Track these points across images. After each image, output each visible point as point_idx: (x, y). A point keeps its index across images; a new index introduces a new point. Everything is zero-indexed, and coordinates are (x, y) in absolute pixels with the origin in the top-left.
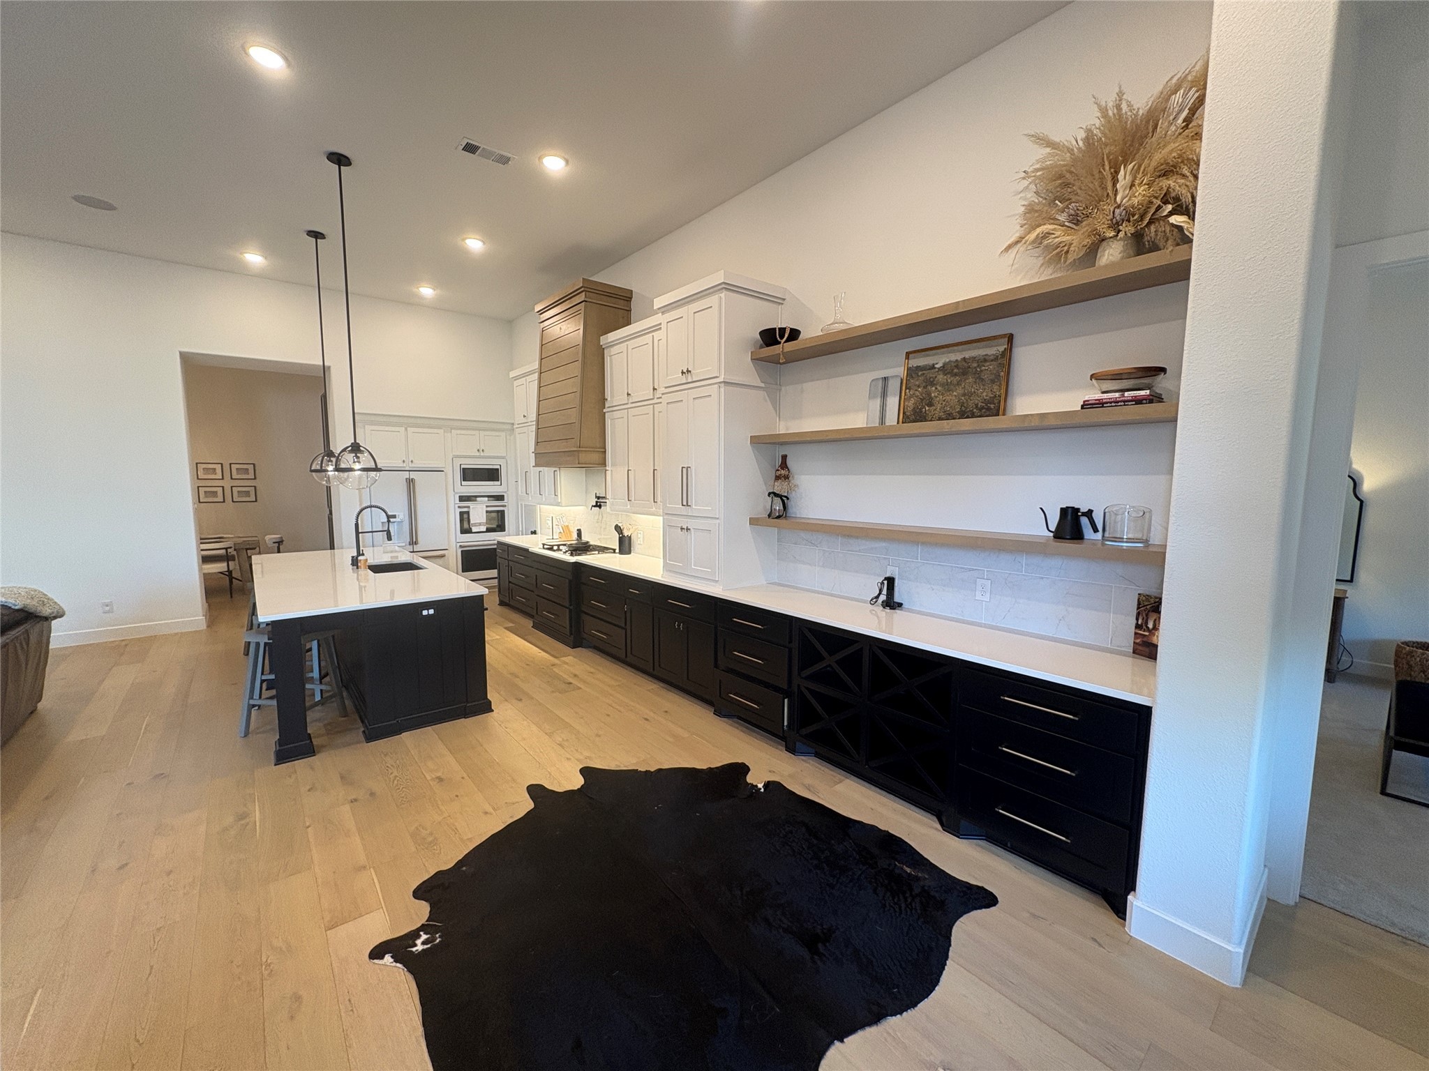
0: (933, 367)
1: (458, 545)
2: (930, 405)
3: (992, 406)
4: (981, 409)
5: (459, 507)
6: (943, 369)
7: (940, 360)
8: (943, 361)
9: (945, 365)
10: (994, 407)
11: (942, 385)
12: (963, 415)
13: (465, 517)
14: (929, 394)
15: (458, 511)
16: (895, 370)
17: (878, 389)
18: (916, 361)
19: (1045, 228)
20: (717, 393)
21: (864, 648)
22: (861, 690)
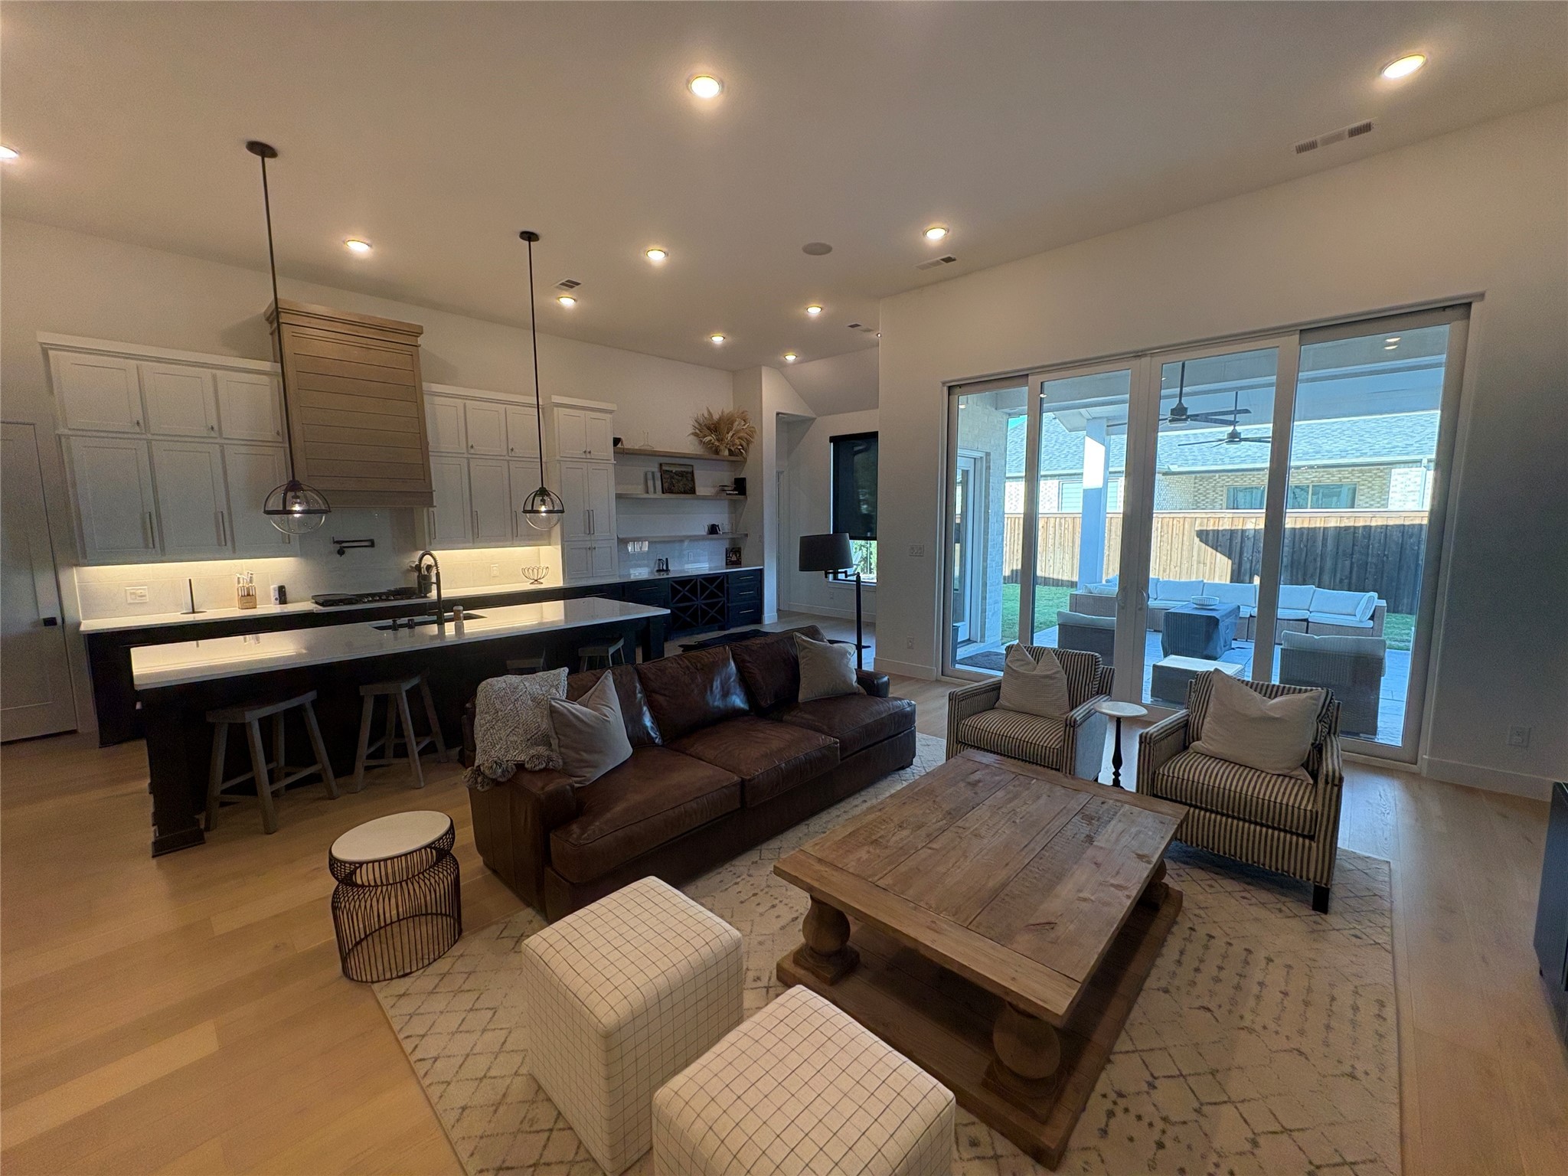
0: (672, 472)
2: (674, 487)
4: (690, 491)
6: (676, 473)
7: (674, 469)
8: (676, 470)
10: (692, 491)
11: (676, 479)
12: (685, 492)
14: (673, 483)
16: (656, 469)
17: (650, 476)
18: (664, 468)
19: (709, 438)
20: (611, 469)
21: (696, 582)
22: (697, 598)
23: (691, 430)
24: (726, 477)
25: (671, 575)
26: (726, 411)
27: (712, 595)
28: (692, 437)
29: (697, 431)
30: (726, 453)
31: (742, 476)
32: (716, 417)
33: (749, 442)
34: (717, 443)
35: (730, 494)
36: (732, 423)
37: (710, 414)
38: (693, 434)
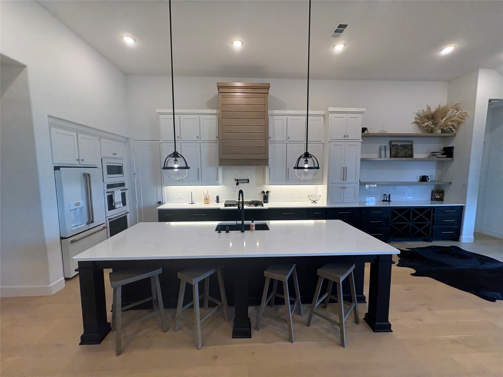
0: (398, 145)
1: (108, 218)
2: (398, 154)
3: (411, 155)
4: (409, 156)
5: (107, 192)
6: (401, 146)
7: (399, 144)
8: (401, 144)
9: (400, 145)
10: (411, 156)
11: (400, 149)
12: (406, 157)
13: (110, 199)
14: (398, 151)
15: (106, 195)
16: (387, 144)
17: (383, 148)
18: (393, 143)
19: (427, 124)
20: (359, 145)
21: (410, 211)
22: (409, 219)
23: (413, 120)
24: (438, 147)
25: (392, 205)
26: (442, 106)
27: (421, 219)
28: (414, 124)
29: (418, 120)
30: (440, 131)
31: (450, 145)
32: (433, 110)
33: (459, 123)
34: (432, 126)
35: (440, 157)
36: (446, 113)
37: (429, 108)
38: (414, 122)
